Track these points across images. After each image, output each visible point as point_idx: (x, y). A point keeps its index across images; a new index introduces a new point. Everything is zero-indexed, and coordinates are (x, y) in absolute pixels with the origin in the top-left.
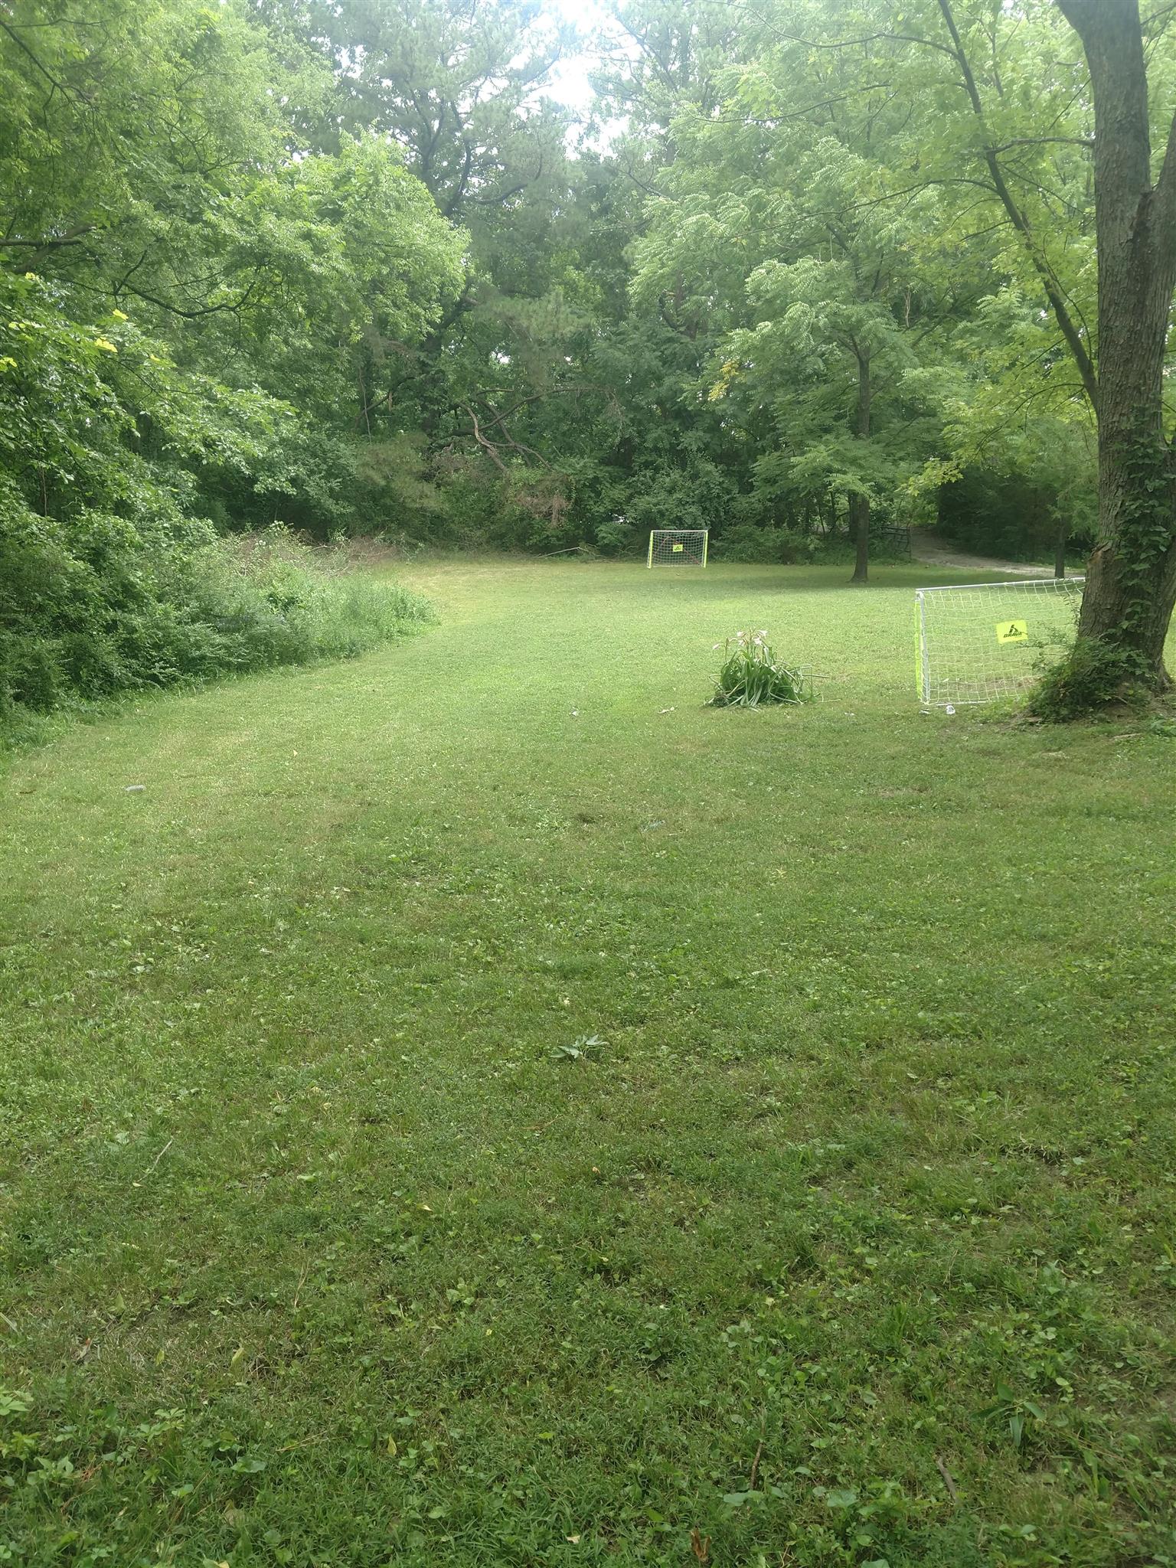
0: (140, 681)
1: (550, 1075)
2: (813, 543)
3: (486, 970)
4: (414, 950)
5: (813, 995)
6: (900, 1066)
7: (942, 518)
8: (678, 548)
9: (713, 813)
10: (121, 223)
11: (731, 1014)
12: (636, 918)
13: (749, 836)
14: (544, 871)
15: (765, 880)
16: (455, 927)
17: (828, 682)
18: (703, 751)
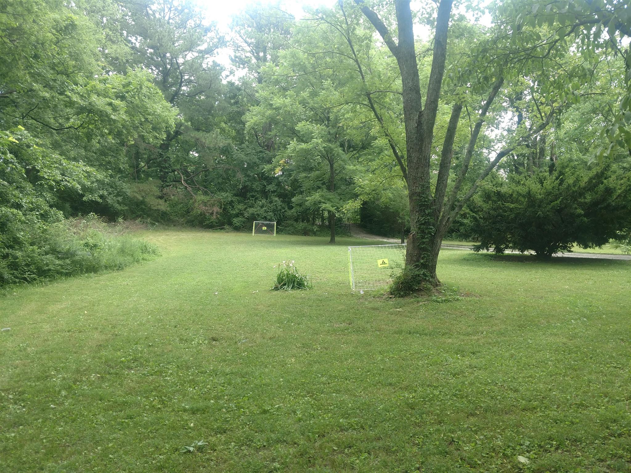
0: (17, 280)
1: (178, 460)
2: (315, 228)
3: (157, 411)
4: (124, 403)
5: (299, 414)
6: (331, 444)
7: (362, 221)
8: (264, 228)
9: (269, 335)
10: (28, 91)
11: (264, 426)
12: (229, 384)
13: (282, 345)
14: (192, 364)
15: (286, 364)
16: (145, 392)
17: (319, 281)
18: (268, 309)
